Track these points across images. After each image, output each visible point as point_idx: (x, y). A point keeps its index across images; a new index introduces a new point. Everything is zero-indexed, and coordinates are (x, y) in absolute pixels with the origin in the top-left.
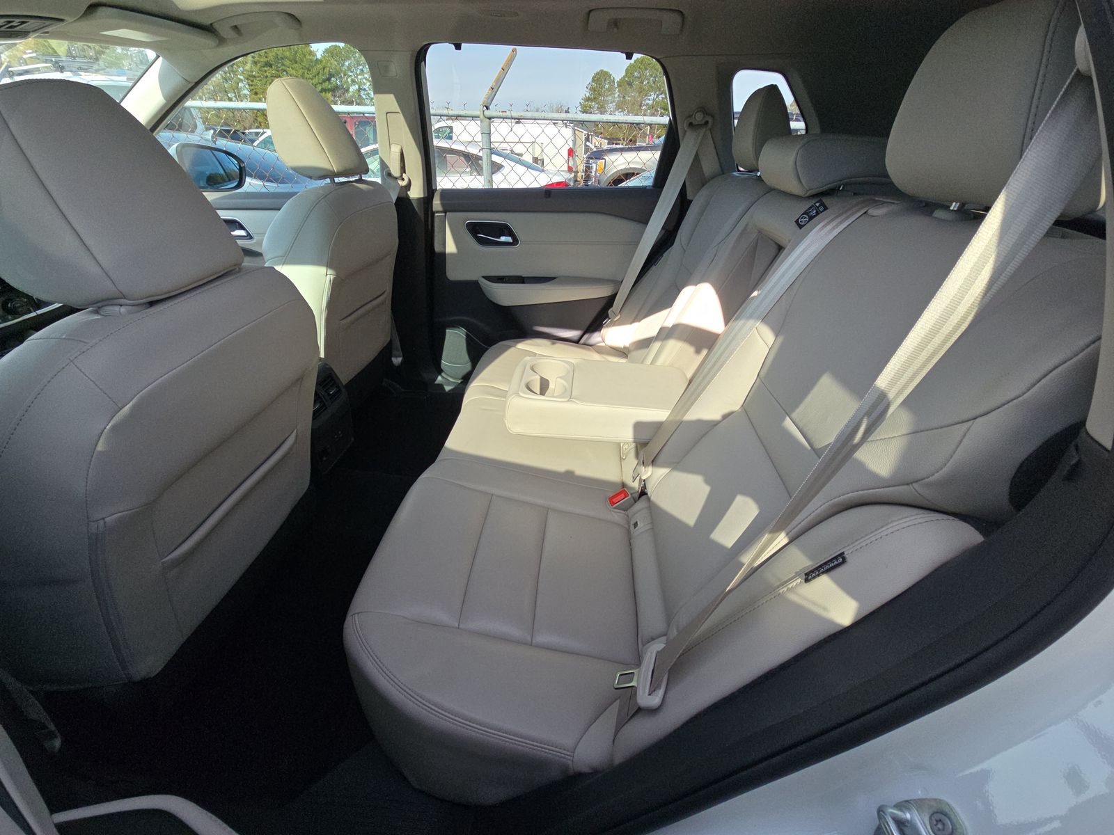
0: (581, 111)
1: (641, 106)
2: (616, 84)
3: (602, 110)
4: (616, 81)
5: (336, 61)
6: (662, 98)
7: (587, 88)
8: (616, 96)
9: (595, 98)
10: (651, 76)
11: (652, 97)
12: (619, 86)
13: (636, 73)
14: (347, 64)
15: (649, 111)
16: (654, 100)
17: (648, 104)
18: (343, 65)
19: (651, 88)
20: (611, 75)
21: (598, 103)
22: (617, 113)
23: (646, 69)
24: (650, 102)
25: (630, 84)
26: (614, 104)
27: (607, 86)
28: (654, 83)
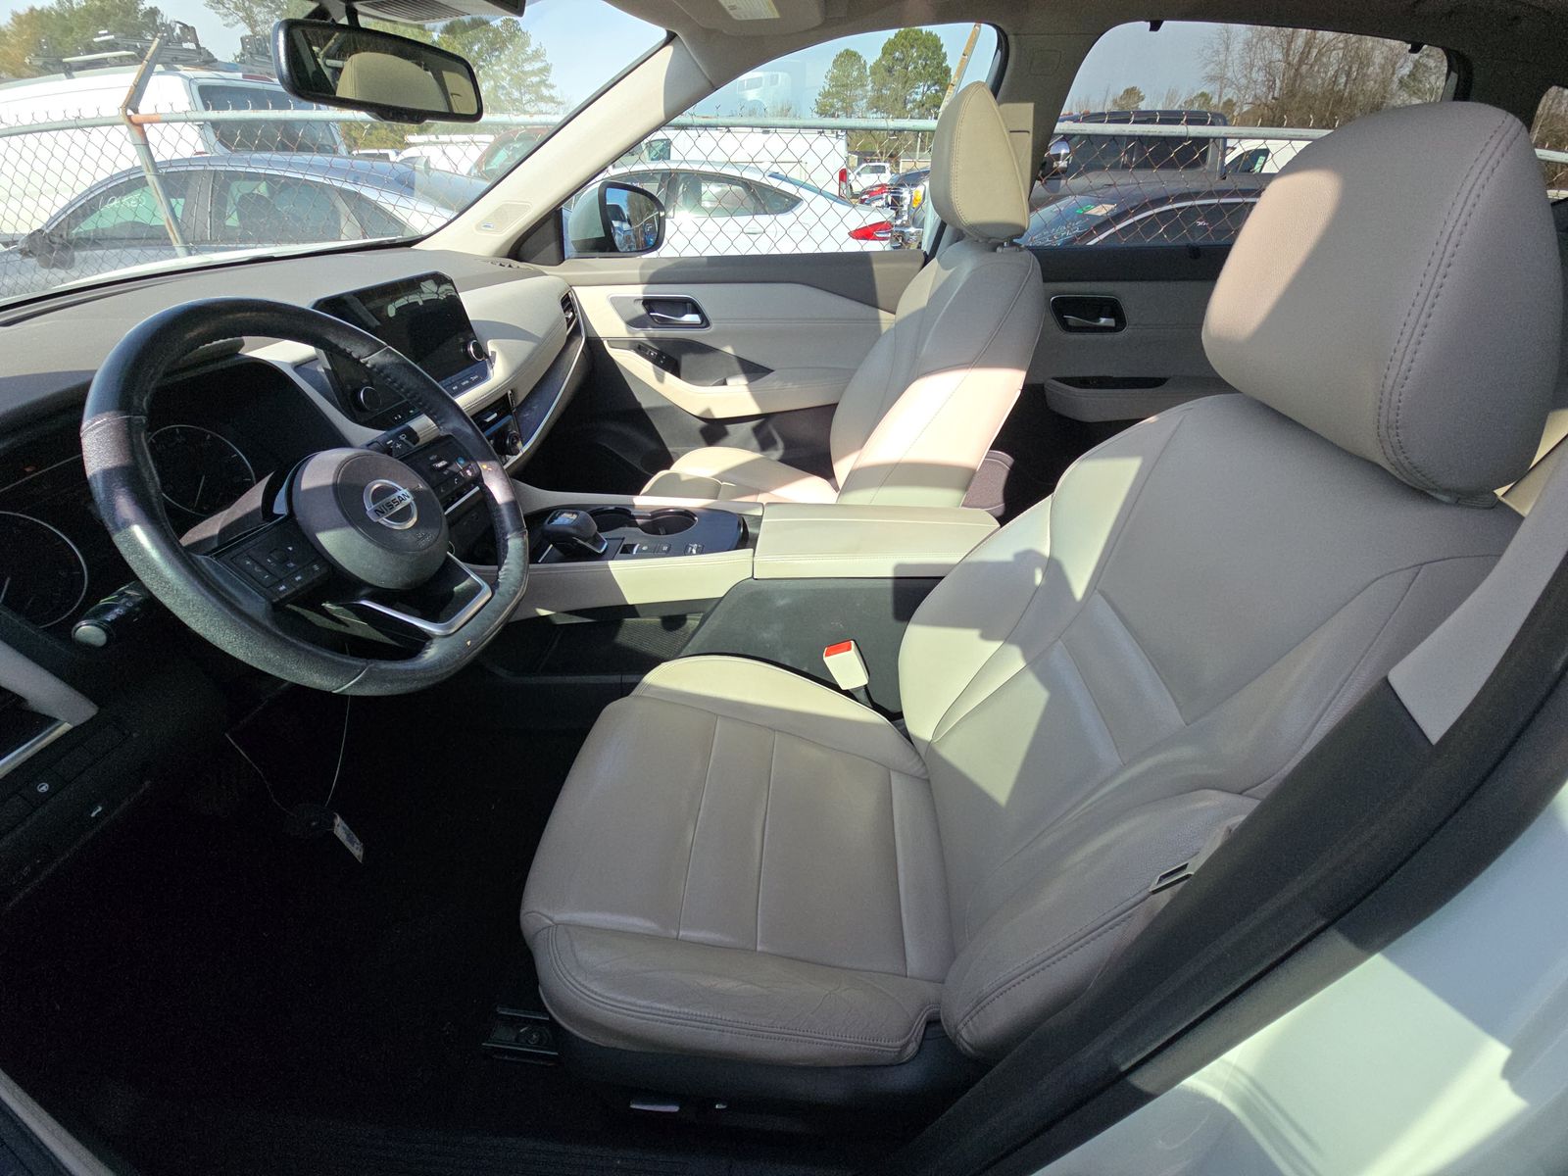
0: (817, 113)
1: (905, 104)
2: (868, 70)
3: (849, 111)
4: (868, 67)
5: (460, 44)
6: (936, 90)
7: (826, 77)
8: (869, 88)
9: (837, 92)
10: (920, 57)
11: (921, 90)
12: (873, 73)
13: (897, 54)
14: (476, 48)
15: (917, 111)
16: (923, 94)
17: (914, 101)
18: (470, 50)
19: (919, 77)
20: (860, 57)
21: (843, 101)
22: (871, 115)
23: (912, 47)
24: (919, 97)
25: (890, 70)
26: (865, 101)
27: (855, 74)
28: (924, 68)
